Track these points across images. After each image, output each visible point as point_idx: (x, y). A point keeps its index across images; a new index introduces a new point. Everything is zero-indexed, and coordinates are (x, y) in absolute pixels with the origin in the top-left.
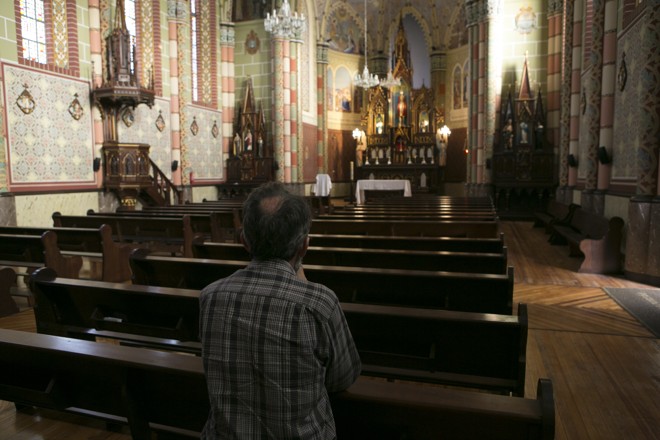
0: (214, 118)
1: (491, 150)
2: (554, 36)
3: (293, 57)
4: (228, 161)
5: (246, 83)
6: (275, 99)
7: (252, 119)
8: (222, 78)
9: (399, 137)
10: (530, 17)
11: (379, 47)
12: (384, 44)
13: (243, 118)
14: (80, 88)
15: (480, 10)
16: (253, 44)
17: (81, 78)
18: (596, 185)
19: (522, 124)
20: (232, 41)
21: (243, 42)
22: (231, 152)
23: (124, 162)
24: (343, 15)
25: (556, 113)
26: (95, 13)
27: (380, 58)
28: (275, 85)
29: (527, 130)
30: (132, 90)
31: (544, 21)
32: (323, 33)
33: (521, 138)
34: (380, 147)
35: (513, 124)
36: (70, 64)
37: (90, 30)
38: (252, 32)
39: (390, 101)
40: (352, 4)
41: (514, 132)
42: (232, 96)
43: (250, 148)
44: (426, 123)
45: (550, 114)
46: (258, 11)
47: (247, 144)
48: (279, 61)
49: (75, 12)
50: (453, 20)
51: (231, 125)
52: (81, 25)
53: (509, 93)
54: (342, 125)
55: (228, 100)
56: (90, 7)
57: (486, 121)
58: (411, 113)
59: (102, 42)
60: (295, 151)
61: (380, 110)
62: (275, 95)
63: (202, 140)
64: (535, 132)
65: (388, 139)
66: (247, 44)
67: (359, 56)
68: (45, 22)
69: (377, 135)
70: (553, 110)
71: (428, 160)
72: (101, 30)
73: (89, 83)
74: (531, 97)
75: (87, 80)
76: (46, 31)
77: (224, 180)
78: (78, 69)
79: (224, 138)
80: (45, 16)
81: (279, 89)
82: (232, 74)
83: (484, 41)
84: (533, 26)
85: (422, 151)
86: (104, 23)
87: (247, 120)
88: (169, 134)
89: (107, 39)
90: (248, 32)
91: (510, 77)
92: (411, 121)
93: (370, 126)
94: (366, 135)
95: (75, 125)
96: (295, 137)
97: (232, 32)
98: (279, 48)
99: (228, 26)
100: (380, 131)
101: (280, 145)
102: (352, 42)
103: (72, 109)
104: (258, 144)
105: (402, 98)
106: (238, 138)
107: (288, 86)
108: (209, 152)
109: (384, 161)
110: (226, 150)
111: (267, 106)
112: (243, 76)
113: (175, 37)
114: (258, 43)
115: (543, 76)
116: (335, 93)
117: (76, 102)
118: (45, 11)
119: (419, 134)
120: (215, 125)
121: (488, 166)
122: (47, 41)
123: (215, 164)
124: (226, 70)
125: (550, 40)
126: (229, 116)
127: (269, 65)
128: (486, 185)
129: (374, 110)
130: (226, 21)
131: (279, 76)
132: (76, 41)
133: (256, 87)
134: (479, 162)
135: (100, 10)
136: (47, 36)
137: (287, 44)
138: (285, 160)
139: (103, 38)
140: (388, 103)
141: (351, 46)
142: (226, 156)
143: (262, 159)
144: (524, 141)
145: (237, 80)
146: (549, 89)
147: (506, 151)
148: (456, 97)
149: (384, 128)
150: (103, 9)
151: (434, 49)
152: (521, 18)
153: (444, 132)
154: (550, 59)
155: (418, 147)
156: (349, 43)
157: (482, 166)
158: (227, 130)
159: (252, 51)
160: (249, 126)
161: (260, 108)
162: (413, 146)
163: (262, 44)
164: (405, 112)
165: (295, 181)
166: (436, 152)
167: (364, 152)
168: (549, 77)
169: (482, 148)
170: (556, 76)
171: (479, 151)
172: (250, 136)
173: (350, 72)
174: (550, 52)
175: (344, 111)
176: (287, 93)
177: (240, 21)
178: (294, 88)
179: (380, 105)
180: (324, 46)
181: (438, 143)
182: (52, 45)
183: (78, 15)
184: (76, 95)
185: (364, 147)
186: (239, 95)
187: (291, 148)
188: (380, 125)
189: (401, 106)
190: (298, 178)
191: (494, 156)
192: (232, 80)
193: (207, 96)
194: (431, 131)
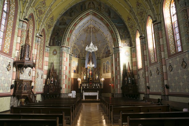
0: (42, 73)
1: (122, 84)
2: (134, 57)
3: (67, 57)
4: (45, 86)
5: (52, 63)
6: (61, 68)
7: (54, 74)
8: (45, 61)
9: (91, 80)
10: (128, 53)
11: (83, 56)
12: (84, 56)
13: (51, 73)
14: (11, 61)
15: (117, 50)
16: (55, 53)
17: (12, 58)
18: (165, 94)
19: (129, 78)
20: (49, 51)
21: (52, 52)
22: (46, 83)
23: (24, 86)
24: (75, 48)
25: (136, 75)
26: (19, 38)
27: (84, 59)
28: (61, 64)
29: (130, 80)
30: (30, 63)
31: (131, 54)
32: (71, 52)
33: (129, 81)
34: (85, 83)
35: (127, 78)
36: (9, 53)
37: (17, 43)
38: (55, 49)
39: (88, 71)
40: (77, 45)
41: (127, 80)
42: (47, 66)
43: (52, 82)
44: (97, 77)
45: (135, 76)
46: (57, 44)
47: (51, 81)
48: (63, 58)
49: (14, 37)
50: (102, 52)
51: (46, 75)
52: (15, 41)
53: (125, 70)
54: (74, 76)
55: (46, 68)
56: (18, 36)
57: (120, 77)
58: (93, 74)
59: (20, 47)
60: (66, 84)
61: (85, 73)
62: (61, 67)
63: (39, 79)
64: (132, 80)
65: (87, 81)
66: (53, 52)
67: (78, 58)
68: (3, 39)
69: (84, 80)
70: (135, 75)
71: (99, 87)
72: (20, 43)
73: (14, 59)
74: (130, 71)
75: (13, 58)
76: (2, 41)
77: (43, 92)
78: (12, 55)
79: (44, 79)
80: (3, 37)
81: (63, 66)
82: (48, 61)
83: (118, 57)
84: (129, 55)
85: (96, 84)
86: (22, 41)
87: (52, 74)
88: (31, 77)
89: (22, 46)
90: (54, 49)
91: (125, 66)
92: (93, 76)
93: (82, 77)
94: (81, 80)
95: (8, 73)
96: (66, 80)
97: (49, 49)
98: (64, 54)
99: (48, 47)
100: (85, 79)
101: (62, 82)
102: (77, 55)
103: (8, 67)
104: (55, 81)
105: (91, 70)
106: (48, 79)
107: (65, 65)
108: (40, 83)
109: (86, 87)
110: (44, 83)
111: (58, 70)
112: (51, 61)
113: (37, 48)
114: (57, 52)
115: (132, 66)
116: (72, 68)
117: (9, 65)
118: (3, 35)
119: (96, 80)
120: (42, 75)
121: (121, 89)
122: (2, 44)
123: (41, 87)
124: (46, 59)
125: (133, 58)
126: (46, 72)
127: (60, 59)
128: (121, 94)
129: (83, 73)
130: (47, 45)
131: (63, 62)
132: (13, 46)
133: (55, 65)
134: (118, 88)
135: (21, 38)
136: (2, 43)
137: (66, 53)
138: (63, 86)
139: (20, 46)
140: (87, 72)
141: (76, 56)
142: (44, 85)
143: (56, 86)
144: (130, 82)
145: (49, 62)
146: (134, 70)
147: (126, 85)
148: (104, 70)
149: (86, 78)
150: (22, 37)
151: (98, 58)
152: (126, 53)
153: (103, 79)
154: (133, 63)
155: (95, 83)
156: (76, 55)
157: (119, 89)
158: (45, 77)
159: (55, 54)
160: (52, 76)
161: (56, 71)
162: (94, 83)
163: (58, 53)
164: (92, 74)
165: (66, 93)
166: (101, 85)
167: (81, 84)
168: (134, 67)
169: (119, 84)
170: (135, 67)
171: (118, 85)
172: (53, 79)
173: (76, 62)
174: (133, 61)
175: (74, 73)
176: (65, 67)
177: (51, 46)
178: (67, 66)
179: (85, 72)
180: (71, 55)
181: (101, 82)
182: (4, 46)
183: (14, 38)
184: (10, 63)
185: (80, 83)
186: (49, 66)
187: (65, 83)
188: (85, 77)
189: (91, 72)
190: (67, 92)
191: (122, 86)
192: (48, 62)
193: (40, 66)
194: (99, 79)
